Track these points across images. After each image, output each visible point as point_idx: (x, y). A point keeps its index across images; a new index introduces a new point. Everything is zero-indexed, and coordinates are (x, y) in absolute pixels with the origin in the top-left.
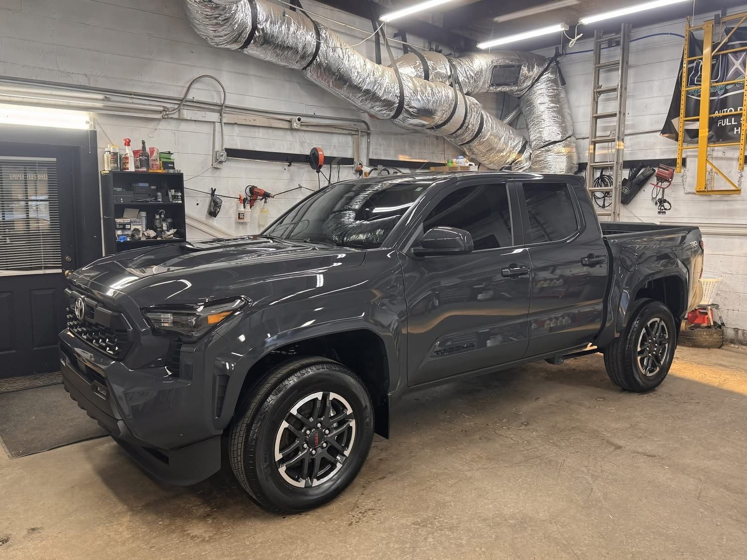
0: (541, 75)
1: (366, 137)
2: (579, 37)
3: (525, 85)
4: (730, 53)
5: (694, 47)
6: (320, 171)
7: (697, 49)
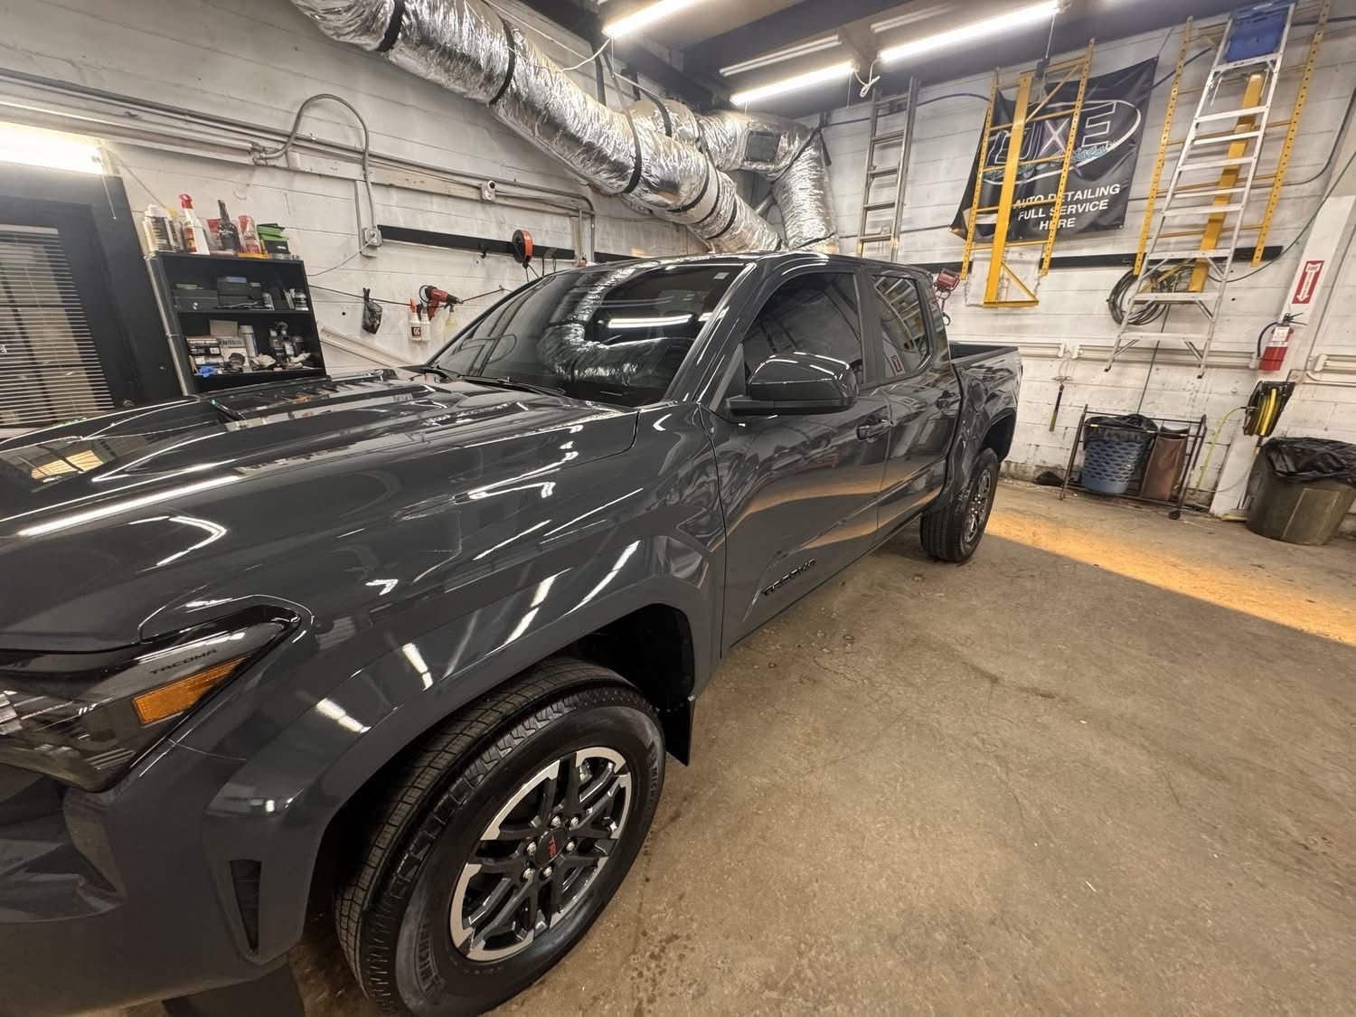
0: (803, 150)
1: (588, 221)
2: (874, 80)
3: (783, 164)
4: (1048, 119)
5: (1002, 110)
6: (528, 265)
7: (1004, 115)
